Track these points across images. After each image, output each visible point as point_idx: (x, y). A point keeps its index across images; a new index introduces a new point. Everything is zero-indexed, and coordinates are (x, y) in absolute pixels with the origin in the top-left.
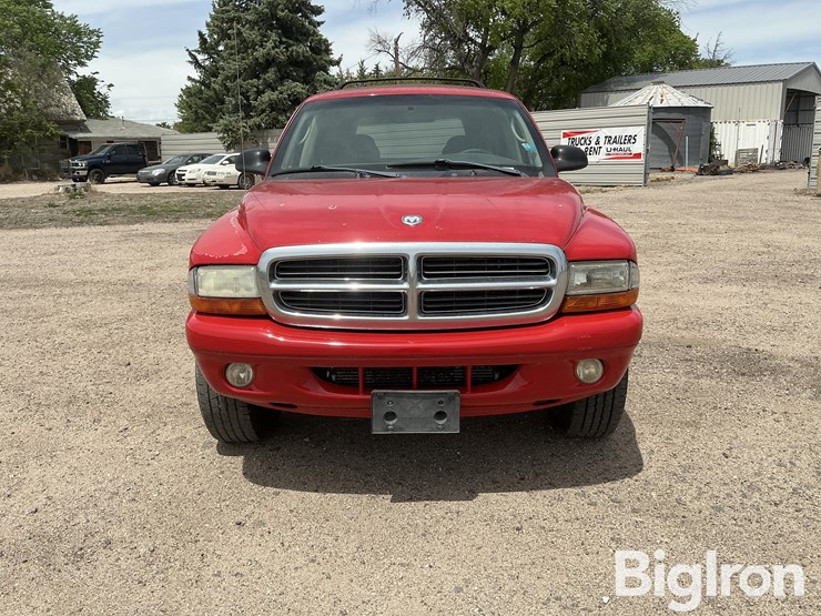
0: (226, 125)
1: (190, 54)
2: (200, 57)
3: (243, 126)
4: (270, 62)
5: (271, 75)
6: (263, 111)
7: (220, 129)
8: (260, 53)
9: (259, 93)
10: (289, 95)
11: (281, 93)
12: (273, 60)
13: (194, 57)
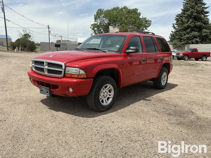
0: (174, 43)
1: (173, 25)
2: (175, 26)
3: (179, 43)
4: (189, 27)
5: (189, 30)
6: (185, 40)
7: (172, 44)
8: (186, 25)
9: (185, 35)
10: (193, 36)
11: (191, 35)
12: (190, 27)
13: (174, 26)
